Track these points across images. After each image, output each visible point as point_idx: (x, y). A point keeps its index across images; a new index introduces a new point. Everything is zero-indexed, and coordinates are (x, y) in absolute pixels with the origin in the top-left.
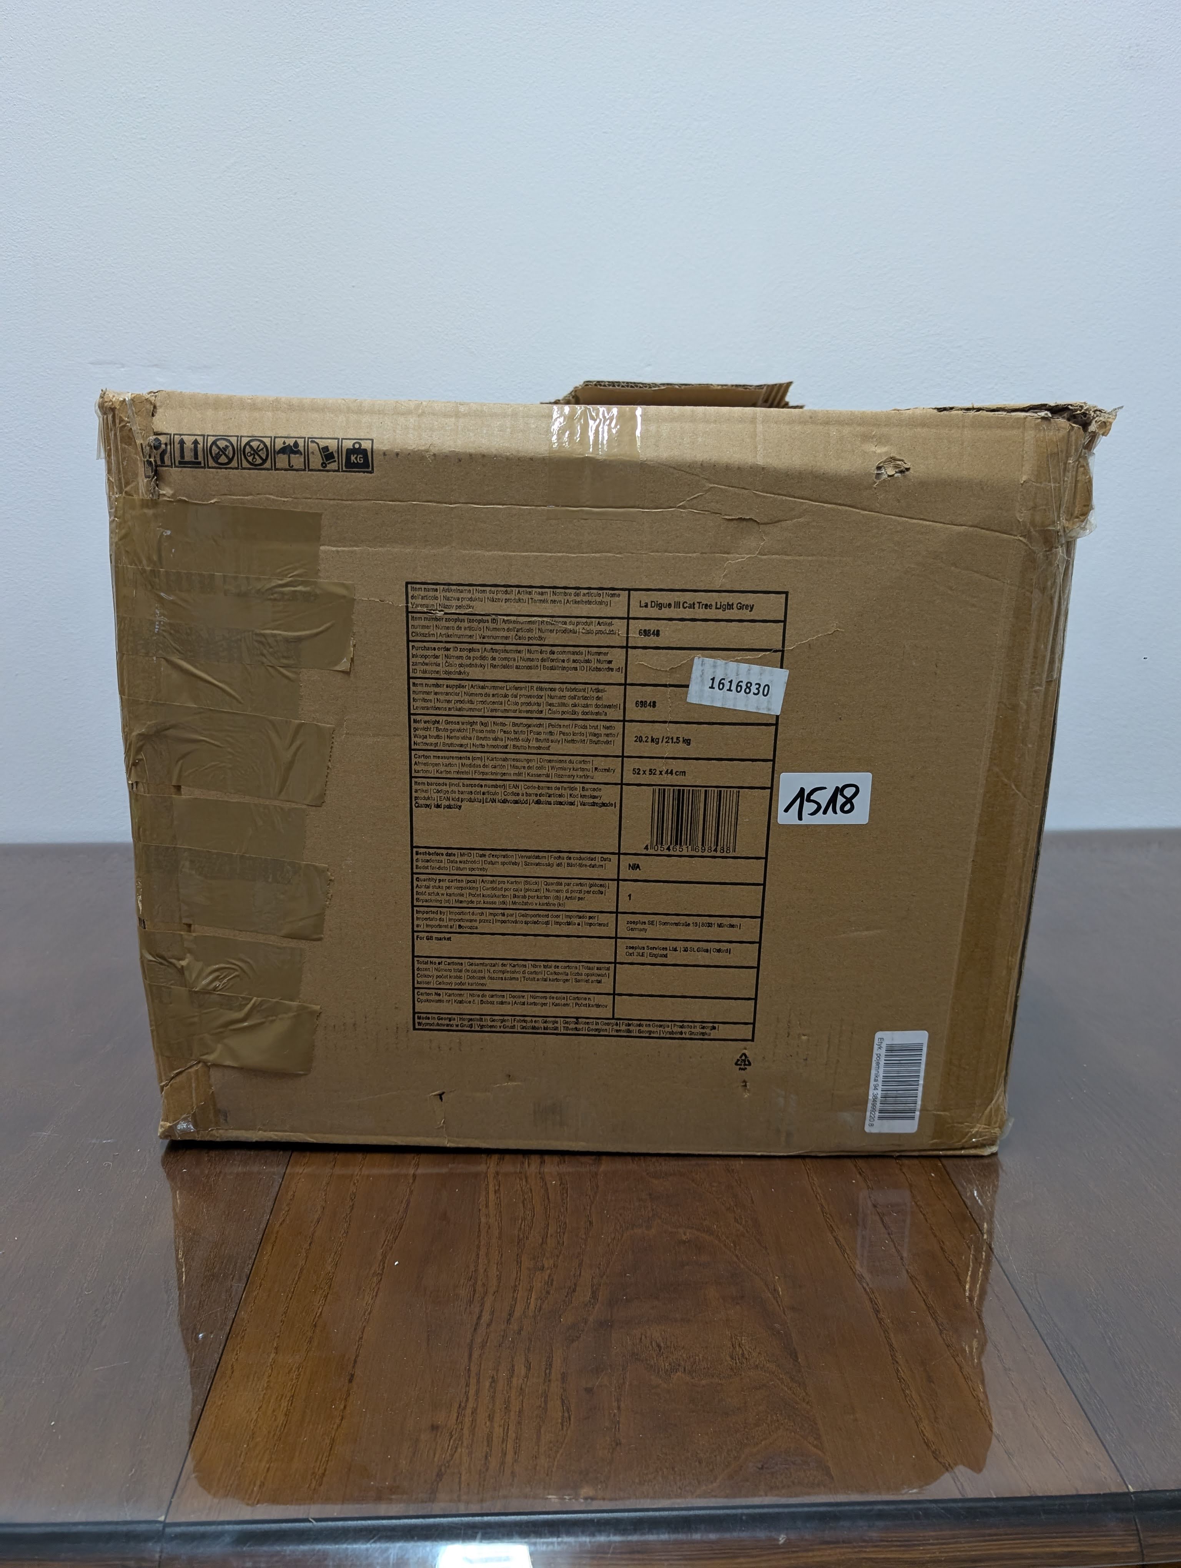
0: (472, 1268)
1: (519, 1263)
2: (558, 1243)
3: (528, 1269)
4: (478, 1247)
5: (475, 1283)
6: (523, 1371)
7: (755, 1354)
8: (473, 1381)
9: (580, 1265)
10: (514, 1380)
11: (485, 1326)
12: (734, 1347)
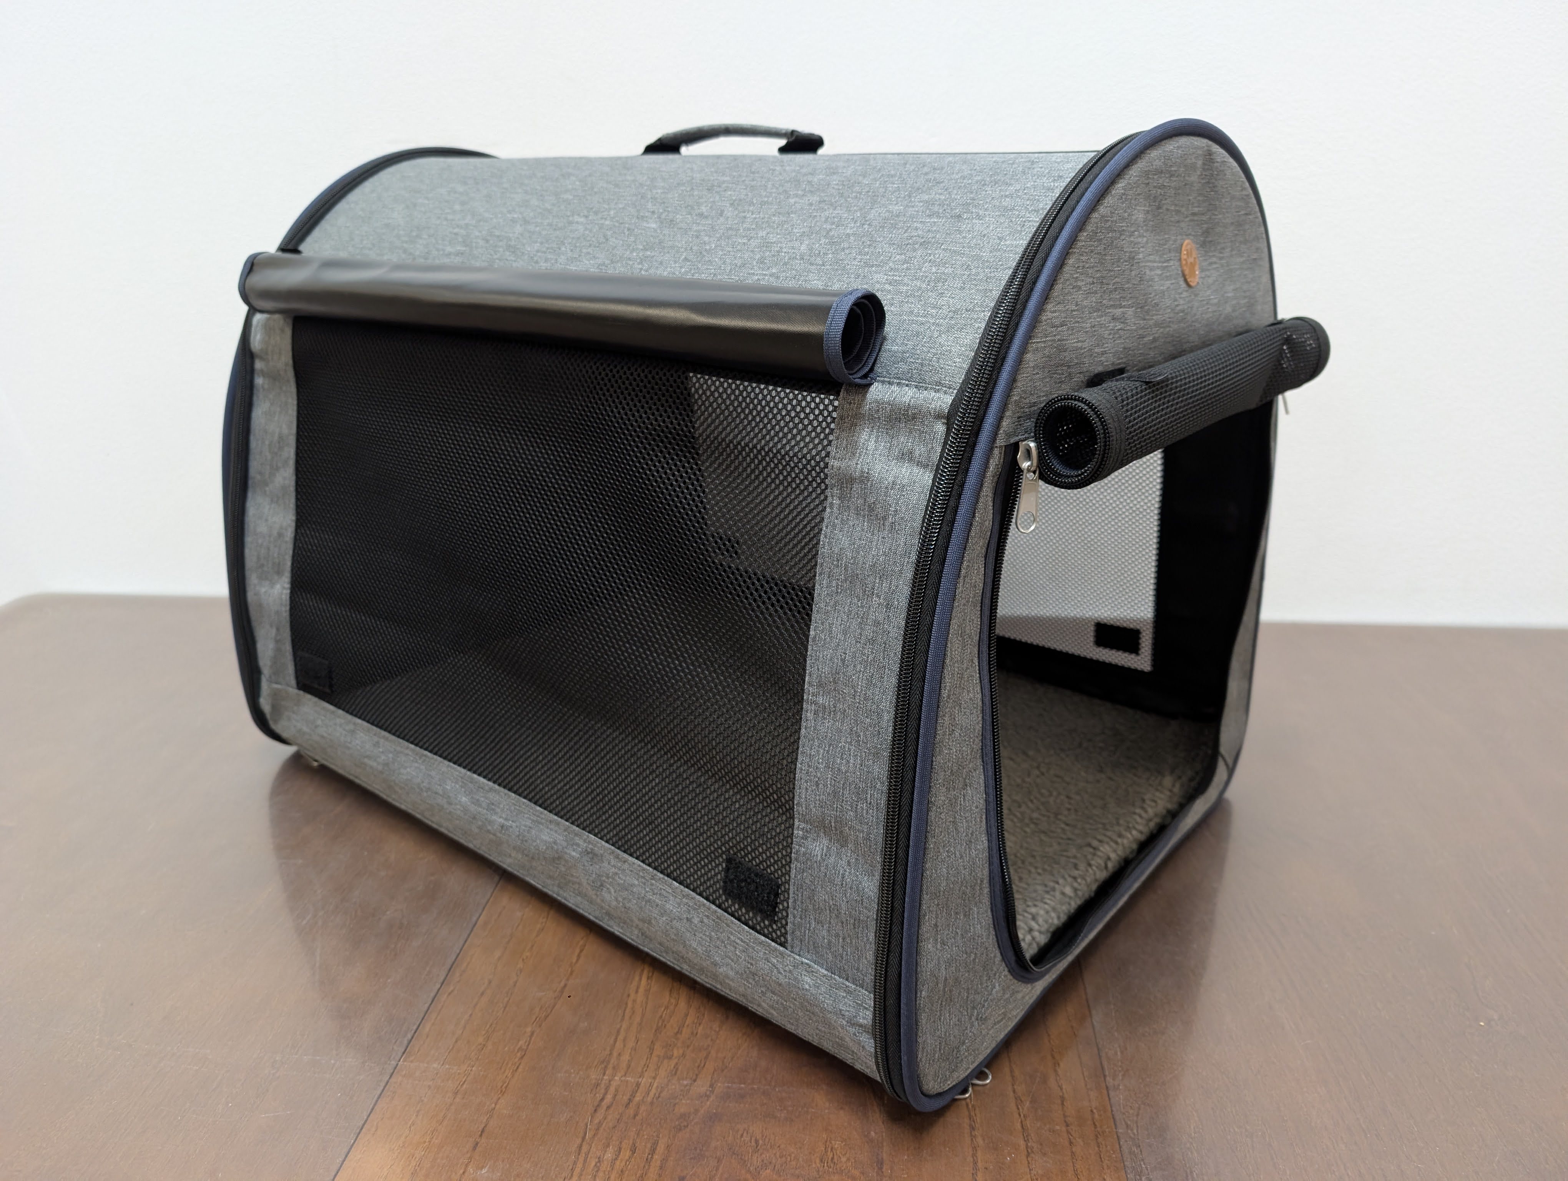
0: (608, 1052)
1: (651, 1050)
2: (692, 1033)
3: (659, 1056)
4: (618, 1032)
5: (606, 1067)
6: (628, 1153)
7: (844, 1159)
8: (581, 1159)
9: (706, 1058)
10: (618, 1163)
11: (605, 1108)
12: (826, 1152)
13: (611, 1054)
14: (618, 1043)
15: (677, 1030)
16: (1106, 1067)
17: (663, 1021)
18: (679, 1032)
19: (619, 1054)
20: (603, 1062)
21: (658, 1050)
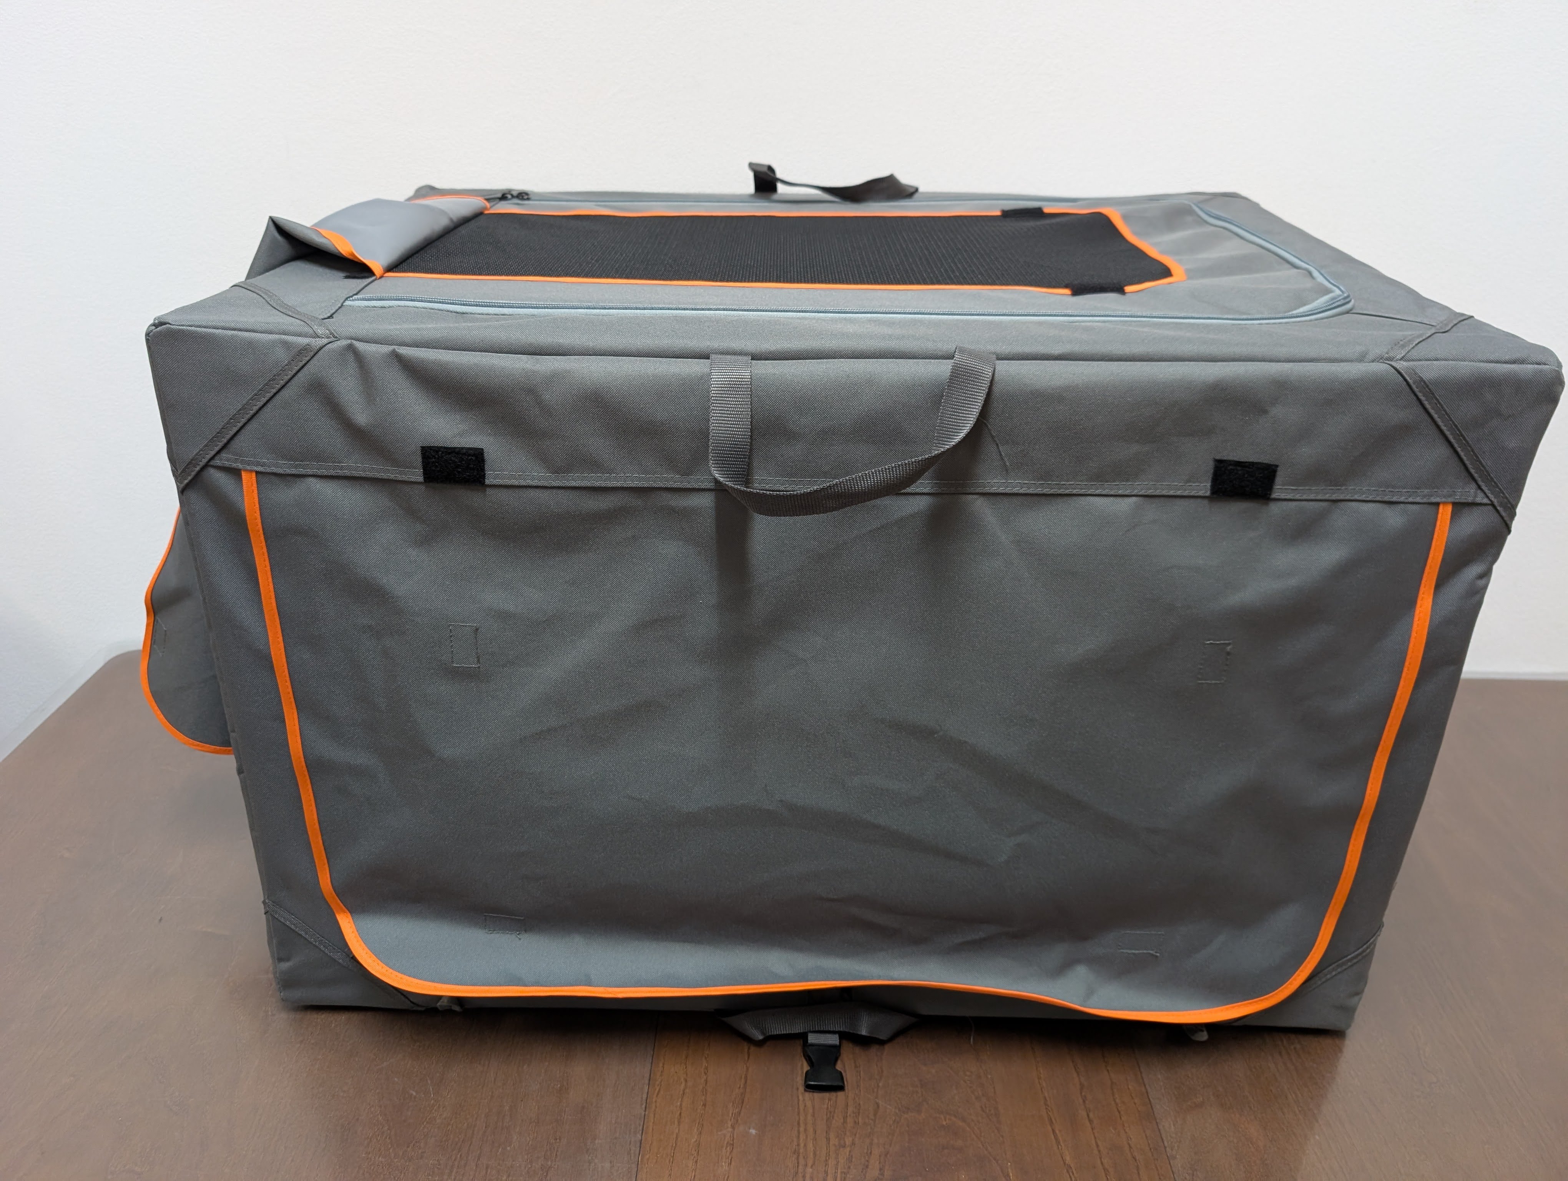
13: (798, 1145)
14: (801, 1136)
15: (842, 1120)
16: (1164, 1138)
17: (831, 1112)
18: (845, 1122)
19: (805, 1145)
20: (794, 1153)
21: (834, 1141)
